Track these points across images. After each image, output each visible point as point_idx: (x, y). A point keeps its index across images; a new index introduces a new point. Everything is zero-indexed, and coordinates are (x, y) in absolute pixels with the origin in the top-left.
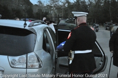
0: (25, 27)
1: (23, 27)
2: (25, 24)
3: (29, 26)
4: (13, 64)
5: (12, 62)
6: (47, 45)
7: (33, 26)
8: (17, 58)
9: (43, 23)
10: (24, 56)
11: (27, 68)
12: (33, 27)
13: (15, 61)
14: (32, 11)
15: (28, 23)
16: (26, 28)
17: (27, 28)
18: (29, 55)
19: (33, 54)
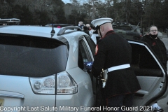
0: (52, 35)
1: (50, 36)
2: (53, 32)
3: (58, 35)
4: (37, 89)
5: (35, 86)
6: (84, 61)
7: (64, 34)
8: (42, 80)
9: (79, 30)
10: (53, 77)
11: (56, 94)
12: (64, 36)
13: (40, 84)
14: (64, 13)
15: (57, 30)
16: (53, 37)
17: (55, 37)
18: (59, 75)
19: (64, 73)
